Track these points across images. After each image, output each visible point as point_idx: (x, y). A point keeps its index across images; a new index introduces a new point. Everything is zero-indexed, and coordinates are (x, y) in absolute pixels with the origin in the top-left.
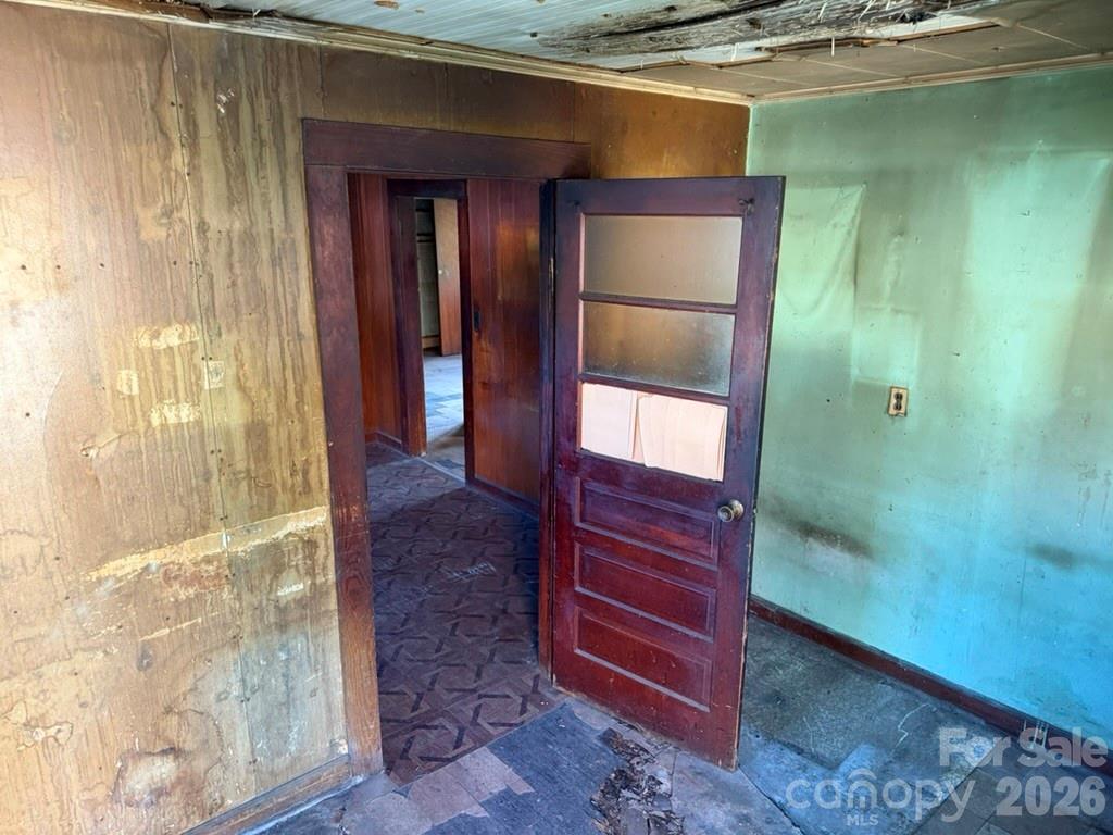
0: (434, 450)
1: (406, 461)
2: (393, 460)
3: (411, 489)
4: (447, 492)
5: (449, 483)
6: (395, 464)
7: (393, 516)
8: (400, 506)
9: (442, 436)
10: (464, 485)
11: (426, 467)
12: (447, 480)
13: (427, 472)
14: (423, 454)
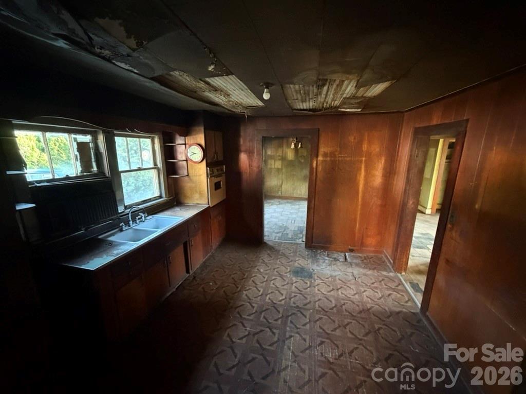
0: (412, 273)
1: (392, 274)
2: (385, 270)
3: (383, 296)
4: (404, 310)
5: (409, 304)
6: (385, 273)
7: (360, 312)
8: (369, 306)
9: (421, 265)
10: (418, 311)
11: (400, 283)
12: (409, 300)
13: (400, 287)
14: (403, 273)
